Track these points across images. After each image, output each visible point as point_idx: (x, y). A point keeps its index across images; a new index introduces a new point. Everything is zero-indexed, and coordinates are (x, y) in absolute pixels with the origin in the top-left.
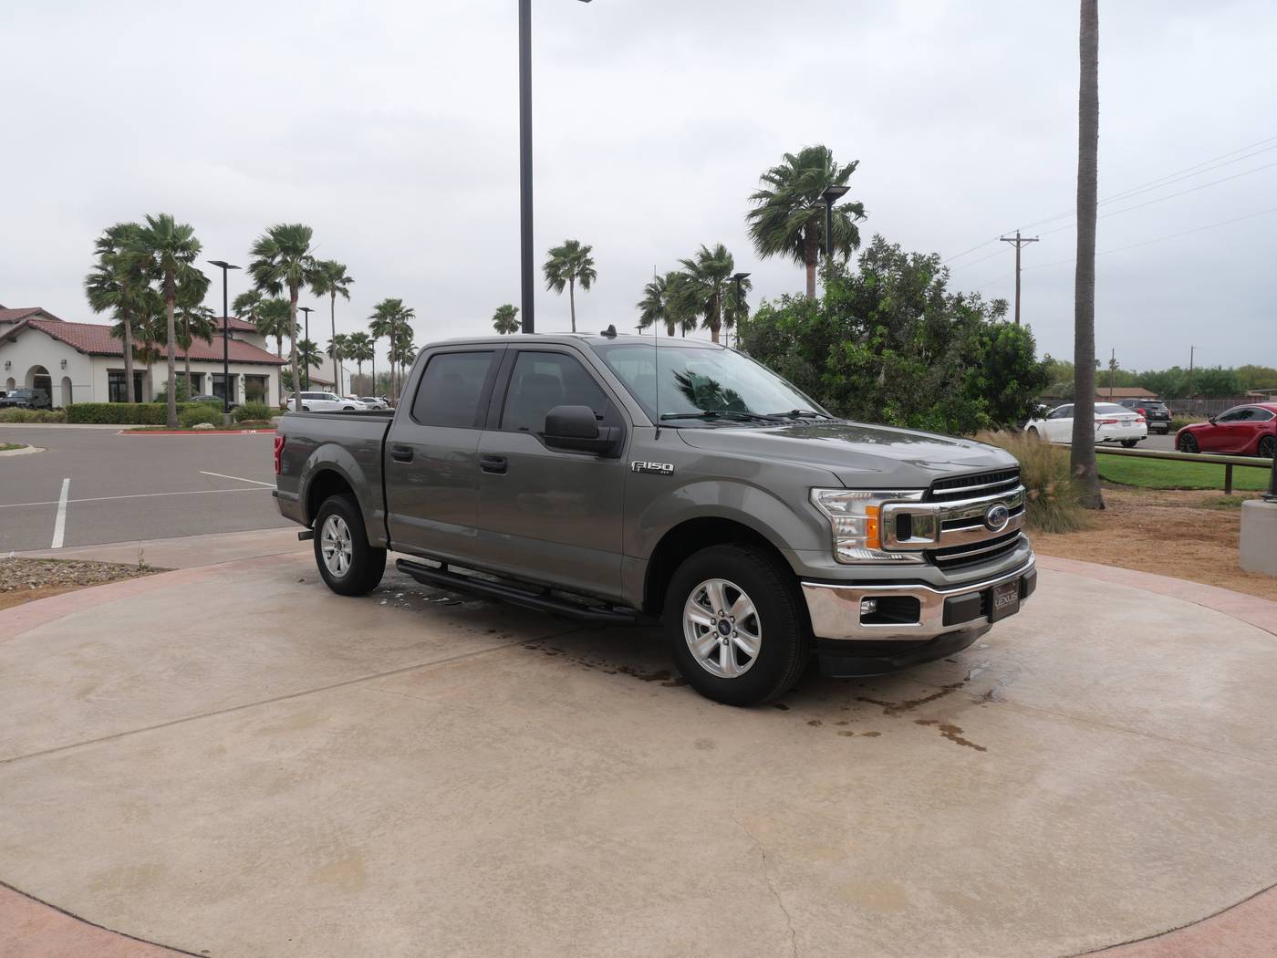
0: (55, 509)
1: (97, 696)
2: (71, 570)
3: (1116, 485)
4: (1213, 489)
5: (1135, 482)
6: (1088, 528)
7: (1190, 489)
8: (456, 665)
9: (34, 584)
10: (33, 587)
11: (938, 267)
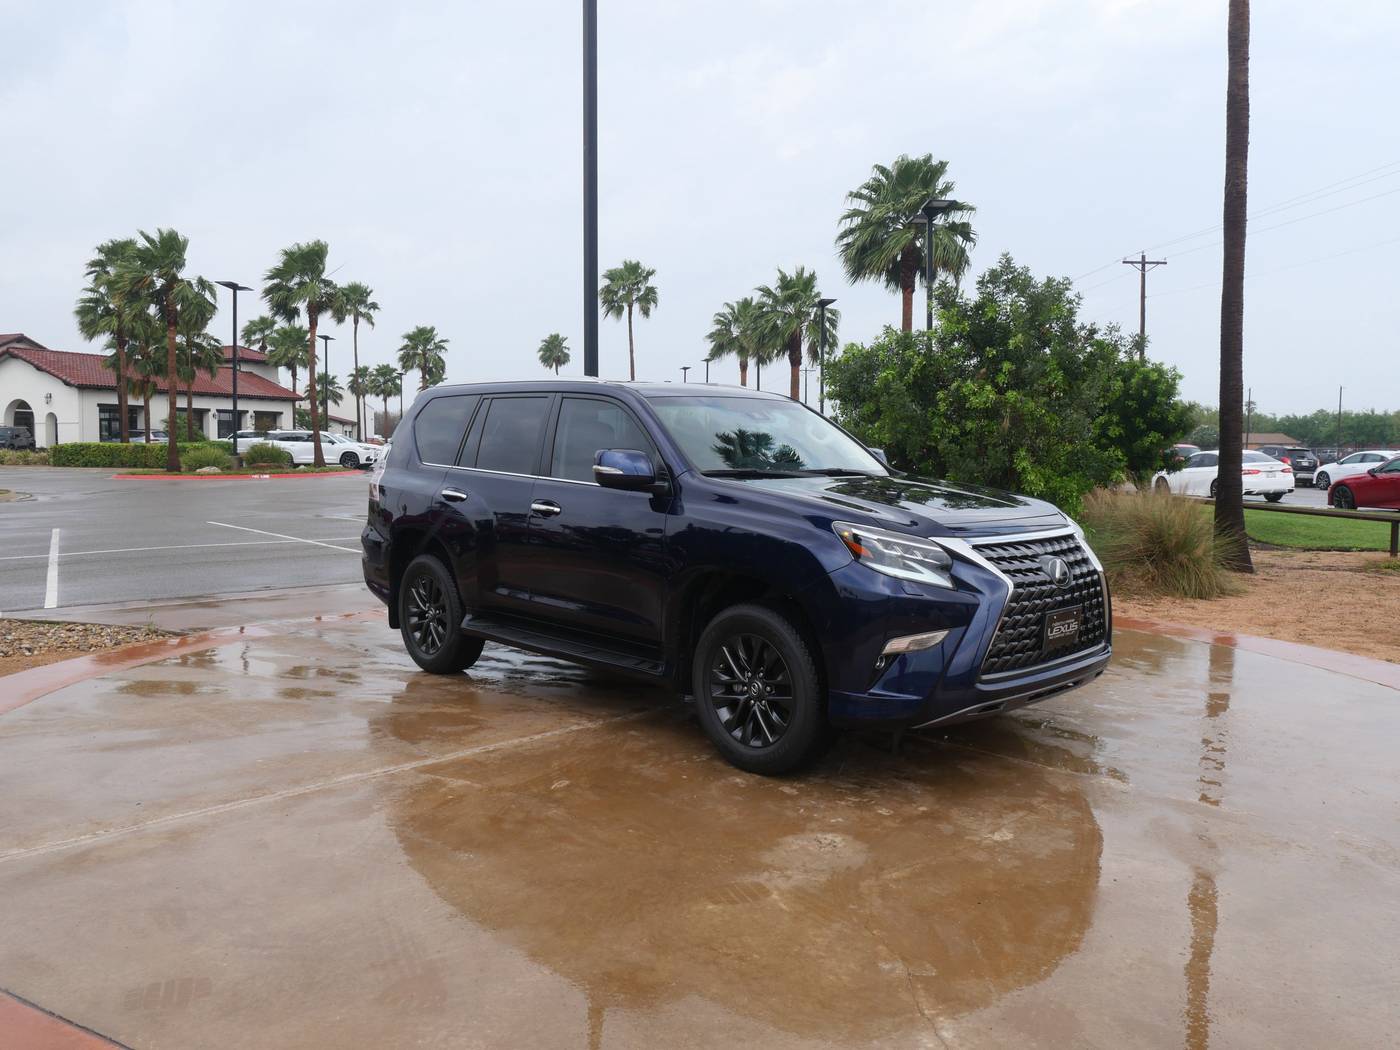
0: (45, 566)
2: (69, 633)
3: (1265, 546)
4: (1376, 550)
5: (1284, 541)
6: (1236, 593)
7: (1348, 550)
9: (29, 650)
10: (27, 653)
11: (1070, 294)
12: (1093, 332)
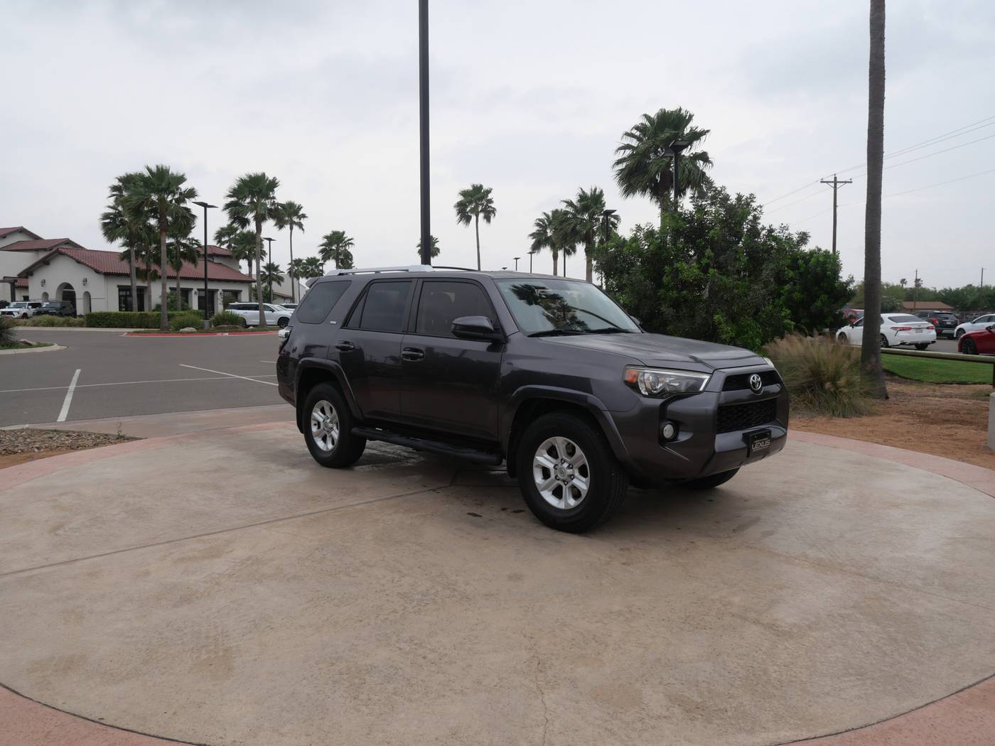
0: (65, 392)
1: (65, 531)
2: (67, 438)
3: (905, 380)
4: (984, 383)
5: (921, 377)
6: (870, 414)
7: (965, 383)
8: (338, 513)
9: (38, 448)
10: (36, 450)
11: (754, 205)
12: (771, 231)
